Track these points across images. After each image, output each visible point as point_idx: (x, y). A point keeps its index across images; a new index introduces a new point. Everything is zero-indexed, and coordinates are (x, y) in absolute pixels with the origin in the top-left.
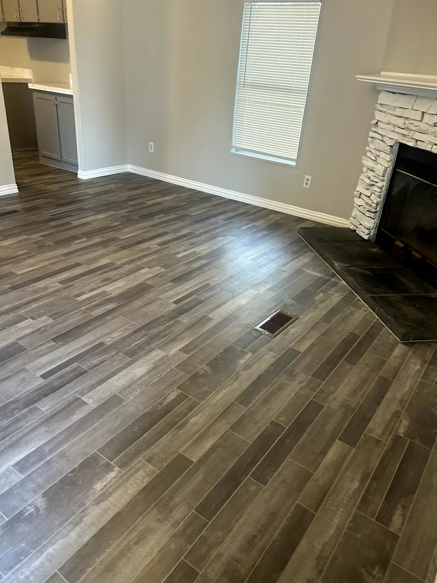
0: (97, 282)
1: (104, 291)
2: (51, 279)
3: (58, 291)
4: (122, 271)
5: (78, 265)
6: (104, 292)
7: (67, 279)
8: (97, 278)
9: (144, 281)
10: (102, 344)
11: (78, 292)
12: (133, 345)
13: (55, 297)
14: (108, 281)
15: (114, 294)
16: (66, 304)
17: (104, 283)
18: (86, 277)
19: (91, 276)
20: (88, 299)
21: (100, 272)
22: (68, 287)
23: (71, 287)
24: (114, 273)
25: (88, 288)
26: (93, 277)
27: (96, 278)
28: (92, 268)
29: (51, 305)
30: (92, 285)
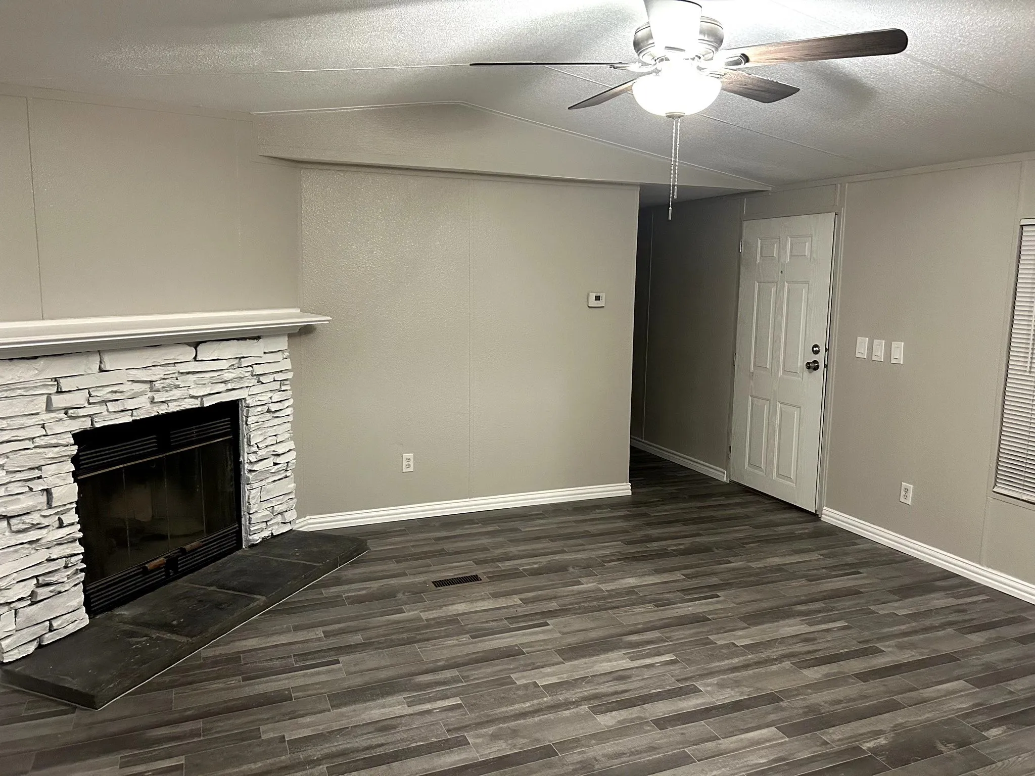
0: (638, 676)
1: (632, 661)
2: (714, 703)
3: (702, 676)
4: (587, 690)
5: (662, 723)
6: (632, 659)
7: (686, 694)
8: (634, 686)
9: (563, 663)
10: (657, 606)
11: (672, 667)
12: (626, 598)
13: (706, 667)
14: (620, 676)
15: (620, 653)
16: (692, 653)
17: (627, 673)
18: (654, 691)
19: (644, 692)
20: (659, 654)
21: (627, 696)
22: (686, 679)
23: (682, 677)
24: (603, 689)
25: (655, 671)
26: (641, 688)
27: (636, 685)
28: (637, 708)
29: (712, 657)
30: (647, 674)
